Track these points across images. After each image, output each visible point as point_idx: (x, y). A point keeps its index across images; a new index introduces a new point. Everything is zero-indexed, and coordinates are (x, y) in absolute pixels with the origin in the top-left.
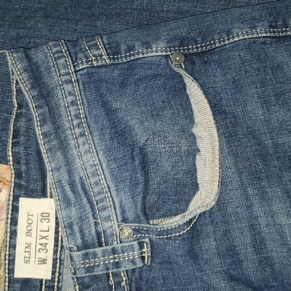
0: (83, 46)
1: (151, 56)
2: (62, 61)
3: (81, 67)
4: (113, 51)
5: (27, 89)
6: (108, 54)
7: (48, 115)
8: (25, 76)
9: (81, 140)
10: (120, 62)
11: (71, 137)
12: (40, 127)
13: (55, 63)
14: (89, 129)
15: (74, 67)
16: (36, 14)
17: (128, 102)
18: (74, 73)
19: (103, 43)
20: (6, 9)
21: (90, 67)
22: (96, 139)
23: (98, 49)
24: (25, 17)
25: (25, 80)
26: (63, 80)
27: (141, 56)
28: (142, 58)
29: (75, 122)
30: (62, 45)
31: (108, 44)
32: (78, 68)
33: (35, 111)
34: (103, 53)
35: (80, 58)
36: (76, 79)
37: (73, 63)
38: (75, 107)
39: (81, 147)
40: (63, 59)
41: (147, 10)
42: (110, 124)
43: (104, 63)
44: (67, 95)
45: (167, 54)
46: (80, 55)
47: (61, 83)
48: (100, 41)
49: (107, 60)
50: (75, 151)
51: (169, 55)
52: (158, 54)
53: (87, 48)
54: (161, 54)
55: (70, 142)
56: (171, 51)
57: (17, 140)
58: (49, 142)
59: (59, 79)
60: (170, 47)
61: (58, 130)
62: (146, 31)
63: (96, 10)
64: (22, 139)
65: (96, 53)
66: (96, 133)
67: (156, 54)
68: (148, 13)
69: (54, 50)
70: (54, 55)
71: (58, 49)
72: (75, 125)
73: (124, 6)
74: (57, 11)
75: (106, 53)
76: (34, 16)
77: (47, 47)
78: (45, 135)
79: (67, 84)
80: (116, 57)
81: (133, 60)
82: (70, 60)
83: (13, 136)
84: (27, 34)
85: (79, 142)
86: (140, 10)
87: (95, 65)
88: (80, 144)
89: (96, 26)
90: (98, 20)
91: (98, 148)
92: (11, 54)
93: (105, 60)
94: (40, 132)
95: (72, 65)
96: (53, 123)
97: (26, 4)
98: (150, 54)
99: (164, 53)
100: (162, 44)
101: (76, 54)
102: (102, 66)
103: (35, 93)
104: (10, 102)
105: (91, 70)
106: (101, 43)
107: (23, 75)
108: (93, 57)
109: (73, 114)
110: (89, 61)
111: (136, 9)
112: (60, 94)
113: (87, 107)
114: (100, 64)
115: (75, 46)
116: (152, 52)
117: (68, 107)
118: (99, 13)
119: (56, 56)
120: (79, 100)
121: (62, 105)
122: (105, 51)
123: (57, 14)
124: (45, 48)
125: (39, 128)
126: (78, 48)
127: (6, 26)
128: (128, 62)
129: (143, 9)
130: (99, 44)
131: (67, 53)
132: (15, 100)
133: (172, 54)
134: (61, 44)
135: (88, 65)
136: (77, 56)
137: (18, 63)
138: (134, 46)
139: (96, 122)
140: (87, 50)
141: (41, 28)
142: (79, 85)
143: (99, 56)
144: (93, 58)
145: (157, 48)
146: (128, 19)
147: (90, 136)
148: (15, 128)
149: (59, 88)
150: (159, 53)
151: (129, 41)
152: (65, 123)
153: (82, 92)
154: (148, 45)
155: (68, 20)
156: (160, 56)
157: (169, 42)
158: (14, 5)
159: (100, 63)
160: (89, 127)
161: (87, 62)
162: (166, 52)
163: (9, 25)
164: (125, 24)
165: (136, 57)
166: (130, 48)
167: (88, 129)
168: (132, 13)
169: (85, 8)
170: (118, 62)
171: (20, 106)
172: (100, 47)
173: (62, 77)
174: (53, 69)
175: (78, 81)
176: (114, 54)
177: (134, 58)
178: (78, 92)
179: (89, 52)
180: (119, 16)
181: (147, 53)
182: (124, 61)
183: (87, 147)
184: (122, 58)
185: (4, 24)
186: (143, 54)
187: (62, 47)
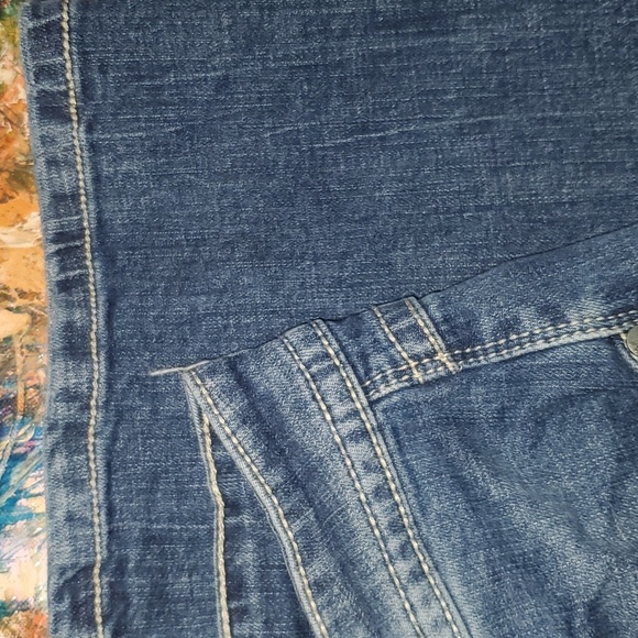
0: (380, 335)
1: (570, 344)
2: (331, 382)
3: (384, 391)
4: (460, 336)
5: (255, 470)
6: (449, 348)
7: (316, 532)
8: (245, 435)
9: (416, 593)
10: (484, 362)
11: (388, 589)
12: (304, 566)
13: (314, 387)
14: (430, 553)
15: (366, 391)
16: (233, 251)
17: (521, 468)
18: (369, 411)
19: (432, 320)
20: (153, 246)
21: (406, 388)
22: (454, 582)
23: (422, 337)
24: (206, 263)
25: (247, 447)
26: (344, 432)
27: (541, 345)
28: (546, 350)
29: (394, 544)
30: (325, 336)
31: (446, 321)
32: (377, 395)
33: (286, 525)
34: (437, 347)
35: (379, 368)
36: (375, 424)
37: (361, 382)
38: (387, 503)
39: (422, 614)
40: (335, 377)
41: (518, 206)
42: (485, 534)
43: (443, 374)
44: (361, 471)
45: (612, 332)
46: (377, 360)
47: (338, 440)
48: (425, 317)
49: (449, 365)
50: (405, 624)
51: (618, 335)
52: (590, 337)
53: (393, 339)
54: (596, 335)
55: (389, 602)
56: (620, 325)
57: (243, 602)
58: (330, 603)
59: (333, 429)
60: (615, 313)
61: (348, 567)
62: (539, 273)
63: (386, 223)
64: (254, 599)
65: (419, 349)
66: (451, 566)
67: (585, 337)
68: (521, 215)
69: (308, 353)
70: (308, 367)
71: (316, 349)
72: (393, 552)
73: (455, 204)
74: (283, 237)
75: (443, 346)
76: (228, 260)
77: (286, 348)
78: (318, 587)
79: (357, 442)
80: (468, 350)
81: (521, 356)
82: (353, 376)
83: (228, 592)
84: (216, 308)
85: (413, 600)
86: (501, 208)
87: (421, 380)
88: (418, 604)
89: (390, 264)
90: (394, 248)
91: (467, 610)
92: (199, 382)
93: (443, 364)
94: (306, 581)
95: (359, 389)
96: (330, 549)
97: (203, 229)
98: (564, 339)
99: (604, 333)
100: (593, 308)
101: (364, 357)
102: (438, 381)
103: (279, 479)
104: (199, 489)
105: (411, 396)
106: (428, 322)
107: (240, 434)
108: (410, 361)
109: (384, 522)
110: (403, 373)
111: (488, 208)
112: (342, 474)
113: (415, 495)
114: (433, 376)
115: (356, 335)
116: (572, 333)
117: (369, 504)
118: (395, 230)
119: (314, 369)
120: (394, 481)
121: (353, 503)
122: (440, 341)
123: (285, 247)
124: (281, 350)
125: (302, 569)
126: (367, 341)
127: (160, 291)
128: (505, 361)
129: (509, 204)
130: (422, 324)
131: (342, 356)
132: (215, 489)
133: (626, 332)
134: (320, 334)
135: (401, 385)
136: (368, 363)
137: (222, 404)
138: (517, 320)
139: (445, 535)
140: (392, 345)
141: (250, 286)
142: (384, 440)
143: (427, 356)
144: (413, 364)
145: (582, 319)
146: (474, 239)
147: (436, 574)
148: (230, 569)
149: (336, 456)
150: (592, 335)
151: (500, 307)
152: (369, 552)
153: (397, 457)
154: (554, 315)
155: (316, 258)
156: (595, 340)
157: (609, 298)
158: (171, 235)
159: (431, 375)
160: (427, 549)
161: (398, 375)
162: (609, 327)
163: (166, 288)
164: (466, 250)
165: (528, 348)
166: (507, 327)
167: (426, 555)
168: (479, 218)
169: (356, 221)
170: (476, 364)
171: (232, 507)
172: (426, 331)
173: (340, 426)
174: (313, 405)
175: (380, 428)
176: (462, 344)
177: (523, 352)
178: (388, 458)
179: (399, 349)
180: (449, 232)
181: (558, 336)
182: (494, 360)
183: (435, 611)
184: (485, 352)
185: (154, 288)
186: (547, 340)
187: (326, 343)
